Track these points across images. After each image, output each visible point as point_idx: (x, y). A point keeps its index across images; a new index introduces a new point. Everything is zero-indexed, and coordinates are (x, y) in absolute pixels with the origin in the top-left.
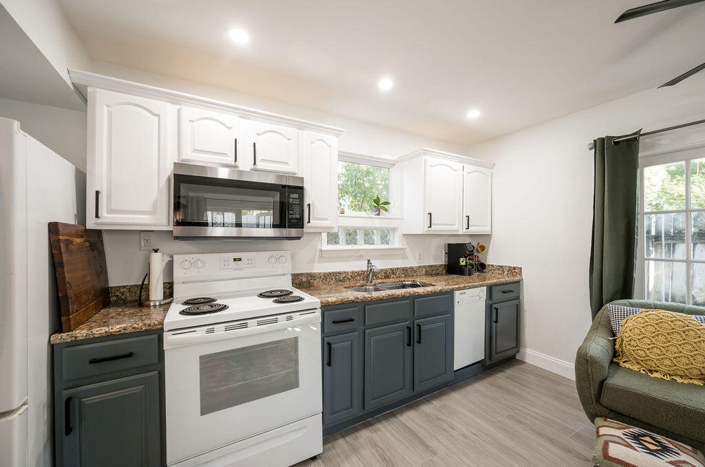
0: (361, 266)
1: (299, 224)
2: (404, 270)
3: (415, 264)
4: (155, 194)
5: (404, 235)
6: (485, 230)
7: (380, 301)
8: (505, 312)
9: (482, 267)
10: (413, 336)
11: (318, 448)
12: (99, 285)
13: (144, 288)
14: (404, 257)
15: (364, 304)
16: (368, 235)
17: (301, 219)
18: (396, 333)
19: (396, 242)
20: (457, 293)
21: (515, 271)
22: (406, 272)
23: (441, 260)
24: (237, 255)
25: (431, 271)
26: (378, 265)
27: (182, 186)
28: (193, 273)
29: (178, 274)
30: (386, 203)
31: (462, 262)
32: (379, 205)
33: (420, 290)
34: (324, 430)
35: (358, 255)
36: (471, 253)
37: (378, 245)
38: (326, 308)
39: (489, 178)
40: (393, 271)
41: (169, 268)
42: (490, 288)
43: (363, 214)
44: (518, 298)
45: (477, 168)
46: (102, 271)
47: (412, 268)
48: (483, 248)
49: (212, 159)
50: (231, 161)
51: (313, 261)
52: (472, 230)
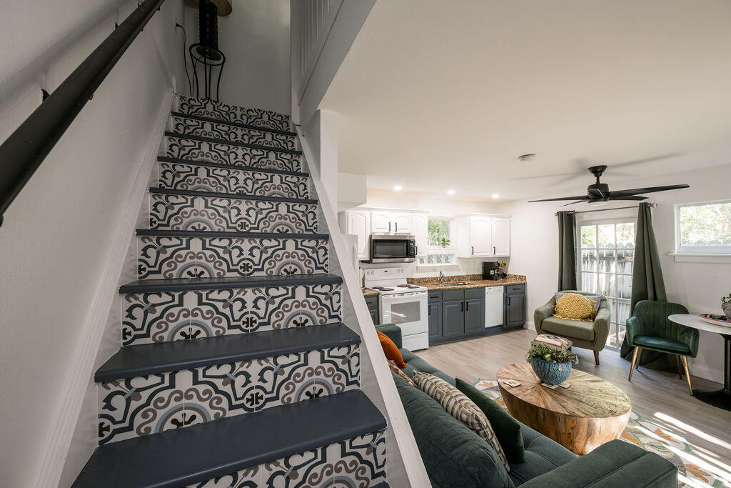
0: (437, 275)
1: (413, 256)
2: (458, 277)
3: (464, 274)
5: (459, 258)
6: (506, 254)
7: (449, 290)
8: (515, 300)
9: (504, 276)
10: (464, 307)
11: (427, 346)
14: (459, 270)
15: (442, 291)
16: (439, 258)
17: (414, 254)
18: (457, 305)
19: (454, 262)
20: (487, 288)
21: (522, 278)
22: (459, 278)
23: (480, 272)
24: (386, 269)
25: (474, 278)
26: (446, 274)
27: (375, 245)
28: (371, 277)
30: (448, 241)
31: (492, 272)
32: (445, 243)
33: (468, 286)
34: (429, 342)
35: (435, 270)
36: (497, 268)
37: (444, 264)
38: (429, 291)
39: (508, 225)
40: (452, 278)
42: (506, 287)
43: (437, 247)
44: (524, 293)
45: (502, 219)
47: (463, 276)
48: (505, 265)
49: (381, 231)
50: (387, 231)
51: (413, 272)
52: (498, 254)
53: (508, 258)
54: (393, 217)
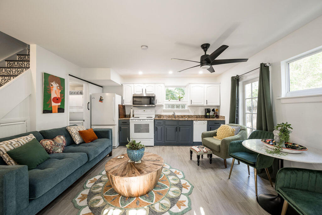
4: (131, 99)
5: (190, 106)
6: (217, 104)
7: (169, 120)
9: (218, 116)
11: (153, 145)
12: (124, 114)
13: (130, 115)
15: (165, 120)
17: (154, 103)
19: (186, 108)
20: (194, 121)
24: (144, 110)
27: (134, 99)
28: (137, 113)
29: (135, 113)
31: (208, 114)
32: (180, 98)
33: (180, 119)
34: (155, 143)
41: (133, 111)
42: (209, 121)
45: (213, 85)
46: (125, 112)
47: (191, 115)
48: (217, 110)
49: (138, 93)
50: (142, 93)
51: (161, 112)
52: (209, 104)
53: (219, 107)
54: (144, 87)
